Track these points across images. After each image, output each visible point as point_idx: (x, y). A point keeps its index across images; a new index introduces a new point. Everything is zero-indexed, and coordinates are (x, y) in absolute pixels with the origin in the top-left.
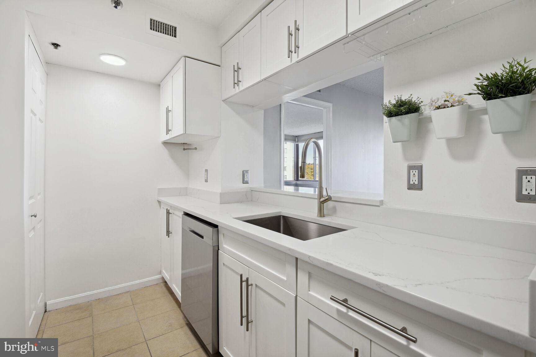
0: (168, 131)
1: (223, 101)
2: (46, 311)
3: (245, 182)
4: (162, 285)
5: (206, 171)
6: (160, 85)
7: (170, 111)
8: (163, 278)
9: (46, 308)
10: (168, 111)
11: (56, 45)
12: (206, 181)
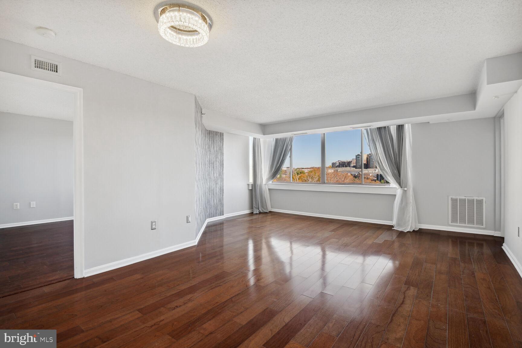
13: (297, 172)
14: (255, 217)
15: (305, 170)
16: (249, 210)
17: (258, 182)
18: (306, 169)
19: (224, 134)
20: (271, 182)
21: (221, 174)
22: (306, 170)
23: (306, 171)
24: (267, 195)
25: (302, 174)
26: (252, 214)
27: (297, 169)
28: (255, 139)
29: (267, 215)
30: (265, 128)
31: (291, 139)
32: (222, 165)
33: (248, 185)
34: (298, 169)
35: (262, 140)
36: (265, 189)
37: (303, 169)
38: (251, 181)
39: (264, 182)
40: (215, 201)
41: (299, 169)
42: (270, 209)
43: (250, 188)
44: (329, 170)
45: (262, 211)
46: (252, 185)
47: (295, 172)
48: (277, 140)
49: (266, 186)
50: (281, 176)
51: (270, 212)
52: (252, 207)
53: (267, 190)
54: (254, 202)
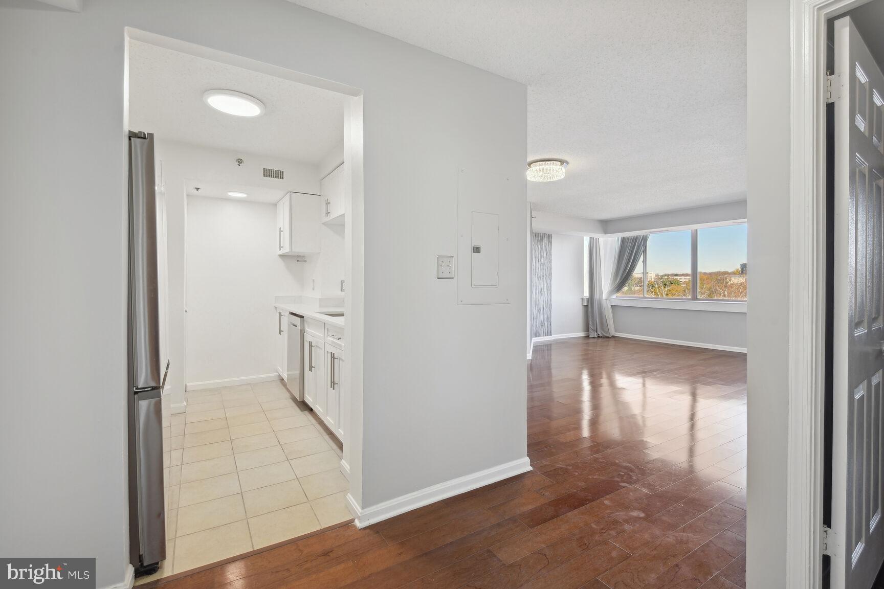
0: (281, 247)
1: (323, 224)
2: (186, 391)
3: (342, 290)
4: (279, 382)
5: (314, 280)
6: (276, 205)
7: (282, 231)
8: (280, 376)
9: (186, 388)
10: (281, 231)
11: (197, 189)
12: (313, 289)
13: (663, 282)
14: (591, 341)
15: (681, 278)
16: (583, 333)
17: (597, 296)
18: (683, 275)
19: (553, 235)
20: (614, 297)
21: (549, 287)
22: (683, 277)
23: (683, 279)
24: (609, 314)
25: (674, 286)
26: (588, 337)
27: (663, 276)
28: (591, 240)
29: (608, 340)
30: (606, 226)
31: (645, 239)
32: (550, 274)
33: (582, 299)
34: (666, 275)
35: (601, 240)
36: (607, 305)
37: (676, 275)
38: (586, 294)
39: (605, 297)
40: (542, 317)
41: (668, 275)
42: (613, 332)
43: (585, 304)
44: (733, 279)
45: (601, 335)
46: (588, 300)
47: (660, 281)
48: (624, 240)
49: (608, 301)
50: (630, 288)
51: (613, 337)
52: (587, 329)
53: (609, 306)
54: (590, 323)
